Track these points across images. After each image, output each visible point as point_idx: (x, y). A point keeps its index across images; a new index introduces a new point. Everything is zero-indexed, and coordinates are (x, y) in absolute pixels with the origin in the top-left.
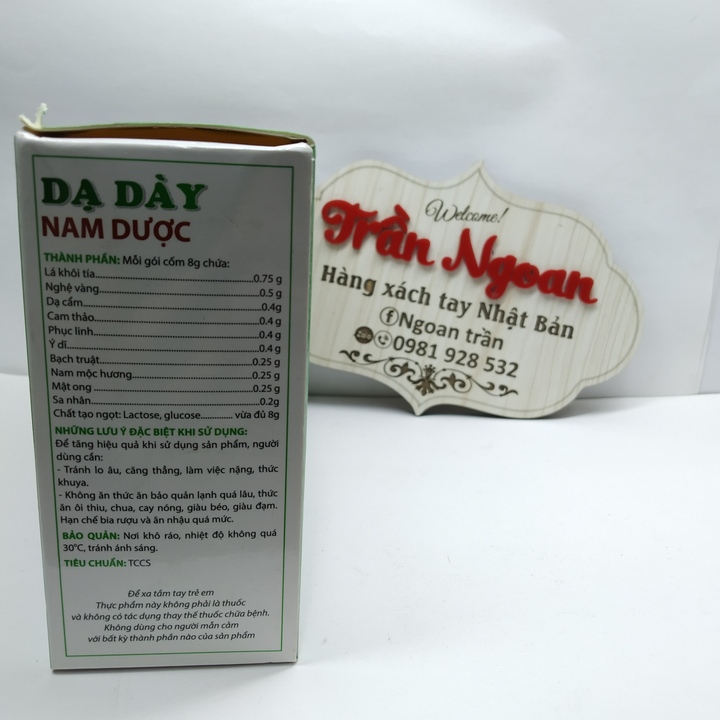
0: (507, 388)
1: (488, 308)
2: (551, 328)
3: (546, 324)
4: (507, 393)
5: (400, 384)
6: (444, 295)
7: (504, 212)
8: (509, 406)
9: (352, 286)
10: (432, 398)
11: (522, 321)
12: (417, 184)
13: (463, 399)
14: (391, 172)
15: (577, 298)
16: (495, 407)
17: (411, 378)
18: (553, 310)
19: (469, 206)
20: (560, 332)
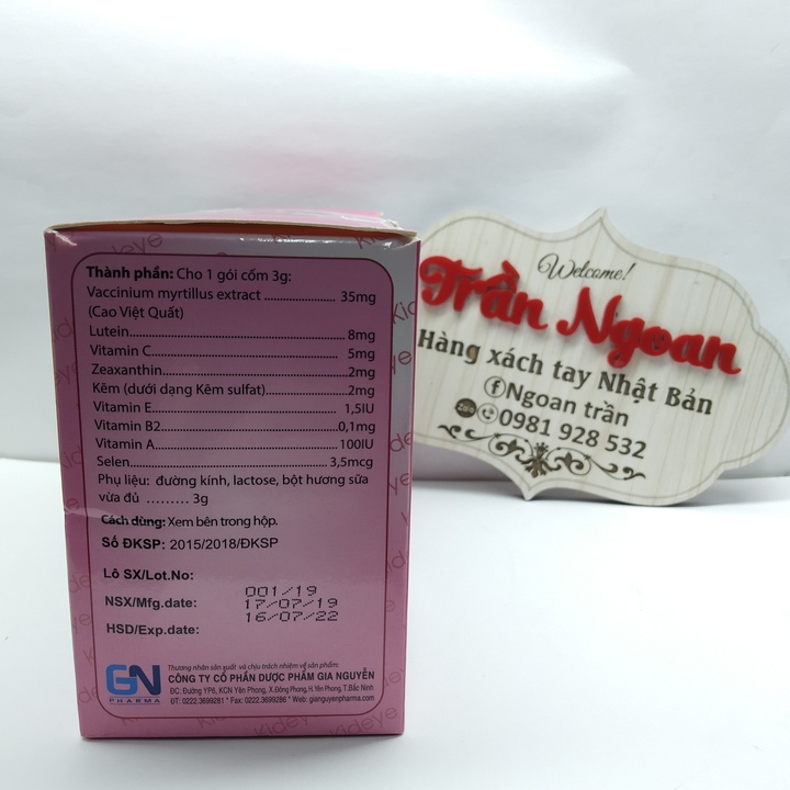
0: (632, 471)
1: (610, 378)
2: (685, 402)
3: (679, 397)
4: (632, 477)
5: (507, 464)
6: (559, 363)
7: (631, 268)
8: (635, 492)
9: (452, 352)
10: (544, 481)
11: (651, 393)
12: (528, 235)
13: (581, 482)
14: (499, 223)
15: (716, 367)
16: (618, 492)
17: (520, 457)
18: (688, 381)
19: (588, 261)
20: (696, 407)
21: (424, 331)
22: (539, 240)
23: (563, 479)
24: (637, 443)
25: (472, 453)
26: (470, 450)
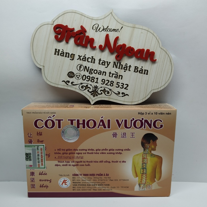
1: (116, 64)
3: (138, 69)
4: (124, 96)
5: (85, 93)
6: (100, 59)
7: (121, 28)
8: (126, 100)
9: (66, 56)
10: (97, 98)
11: (129, 68)
12: (89, 18)
13: (108, 98)
14: (79, 14)
15: (149, 59)
16: (120, 101)
17: (89, 91)
18: (140, 64)
19: (108, 26)
20: (143, 72)
21: (56, 49)
22: (92, 19)
23: (103, 97)
24: (126, 84)
25: (74, 90)
26: (73, 88)
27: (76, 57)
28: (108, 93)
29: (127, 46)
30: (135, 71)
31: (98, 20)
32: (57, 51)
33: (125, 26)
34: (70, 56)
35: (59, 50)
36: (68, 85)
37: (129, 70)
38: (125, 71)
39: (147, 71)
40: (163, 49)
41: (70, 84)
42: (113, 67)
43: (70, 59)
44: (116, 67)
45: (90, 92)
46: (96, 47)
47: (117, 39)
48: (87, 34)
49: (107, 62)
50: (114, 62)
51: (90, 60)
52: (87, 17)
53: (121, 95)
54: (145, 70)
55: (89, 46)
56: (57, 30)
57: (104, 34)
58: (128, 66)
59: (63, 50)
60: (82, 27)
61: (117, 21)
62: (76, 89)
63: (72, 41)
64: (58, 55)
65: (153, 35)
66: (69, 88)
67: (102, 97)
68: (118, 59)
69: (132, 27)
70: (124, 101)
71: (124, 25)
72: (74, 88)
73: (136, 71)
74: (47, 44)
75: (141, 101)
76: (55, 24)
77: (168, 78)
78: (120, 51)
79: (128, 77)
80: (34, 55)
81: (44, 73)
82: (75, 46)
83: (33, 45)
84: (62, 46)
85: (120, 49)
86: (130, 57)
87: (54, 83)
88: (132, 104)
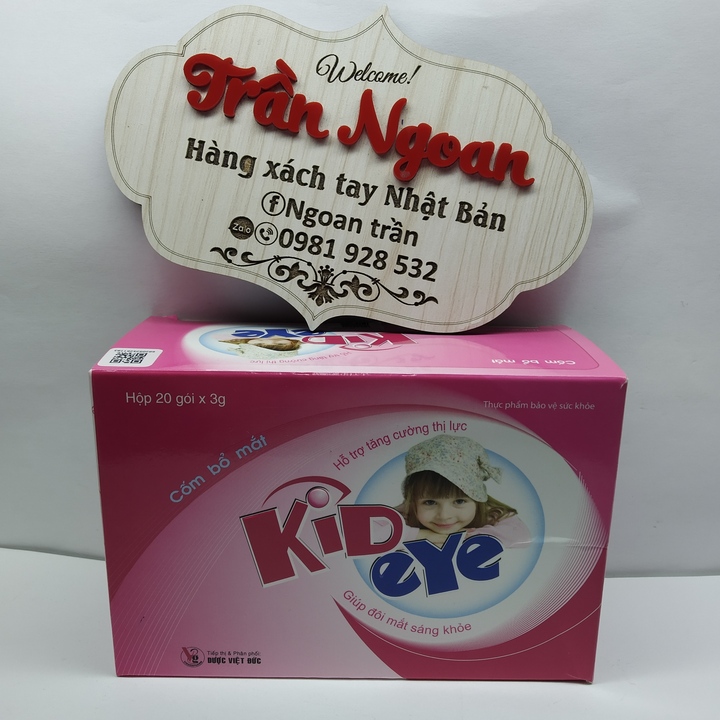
0: (423, 295)
2: (477, 217)
3: (471, 212)
4: (423, 302)
5: (289, 291)
6: (342, 176)
7: (416, 71)
8: (428, 318)
9: (225, 165)
10: (330, 309)
11: (441, 209)
12: (305, 34)
13: (369, 309)
14: (272, 20)
15: (508, 178)
16: (409, 319)
17: (304, 283)
18: (479, 195)
19: (370, 64)
20: (489, 223)
21: (192, 141)
22: (317, 39)
23: (350, 306)
24: (428, 264)
25: (250, 279)
26: (248, 275)
27: (261, 167)
28: (368, 291)
29: (435, 133)
30: (459, 219)
31: (336, 41)
32: (196, 145)
33: (430, 62)
34: (238, 165)
35: (202, 143)
36: (230, 261)
37: (441, 215)
38: (426, 218)
39: (503, 217)
40: (557, 145)
41: (237, 259)
42: (387, 203)
43: (240, 175)
44: (397, 204)
45: (307, 289)
46: (327, 132)
47: (400, 107)
48: (297, 90)
49: (366, 186)
50: (391, 187)
51: (306, 178)
52: (301, 33)
53: (411, 299)
54: (495, 216)
55: (303, 130)
56: (197, 74)
57: (357, 89)
58: (437, 199)
59: (215, 142)
60: (281, 64)
61: (402, 47)
62: (260, 277)
63: (247, 111)
64: (199, 159)
65: (524, 94)
66: (235, 274)
67: (345, 306)
68: (404, 174)
69: (451, 68)
70: (422, 322)
71: (426, 61)
72: (250, 272)
73: (464, 218)
74: (163, 121)
75: (479, 320)
76: (188, 56)
77: (573, 244)
78: (411, 147)
79: (438, 238)
80: (115, 157)
81: (151, 219)
82: (258, 128)
83: (113, 124)
84: (213, 129)
85: (410, 142)
86: (445, 169)
87: (182, 256)
88: (448, 332)
